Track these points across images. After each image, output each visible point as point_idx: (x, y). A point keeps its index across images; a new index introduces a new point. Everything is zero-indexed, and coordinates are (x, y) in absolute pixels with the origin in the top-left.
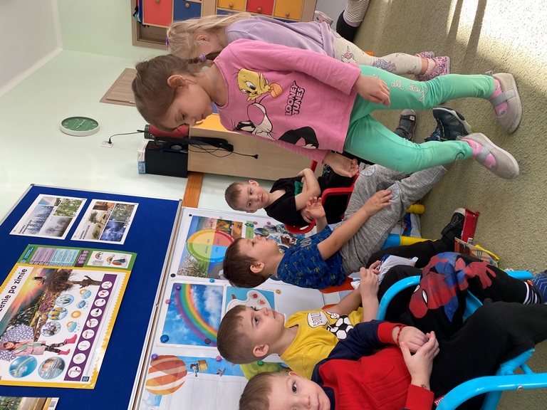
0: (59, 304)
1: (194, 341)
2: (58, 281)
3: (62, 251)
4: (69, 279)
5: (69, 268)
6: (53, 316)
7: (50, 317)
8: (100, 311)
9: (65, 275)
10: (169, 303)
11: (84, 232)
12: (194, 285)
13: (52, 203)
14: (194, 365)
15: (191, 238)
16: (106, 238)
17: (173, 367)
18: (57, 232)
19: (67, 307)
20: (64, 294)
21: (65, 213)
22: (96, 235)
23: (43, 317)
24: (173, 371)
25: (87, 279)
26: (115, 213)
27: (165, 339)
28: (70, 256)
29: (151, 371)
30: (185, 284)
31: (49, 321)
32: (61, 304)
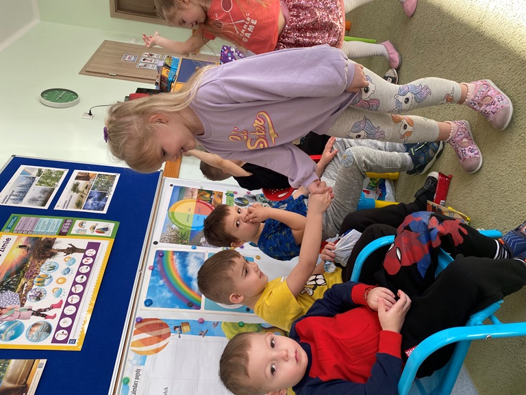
0: (44, 271)
1: (177, 304)
2: (43, 249)
3: (45, 220)
4: (53, 247)
5: (52, 237)
6: (38, 282)
7: (35, 283)
8: (85, 278)
9: (49, 243)
10: (153, 269)
11: (67, 201)
12: (176, 252)
13: (34, 174)
14: (178, 327)
15: (172, 207)
16: (89, 207)
17: (158, 329)
18: (39, 202)
19: (52, 273)
20: (48, 261)
21: (47, 183)
22: (79, 205)
23: (29, 283)
24: (157, 333)
25: (70, 247)
26: (97, 183)
27: (149, 303)
28: (54, 224)
29: (136, 333)
30: (167, 251)
31: (34, 287)
32: (46, 272)
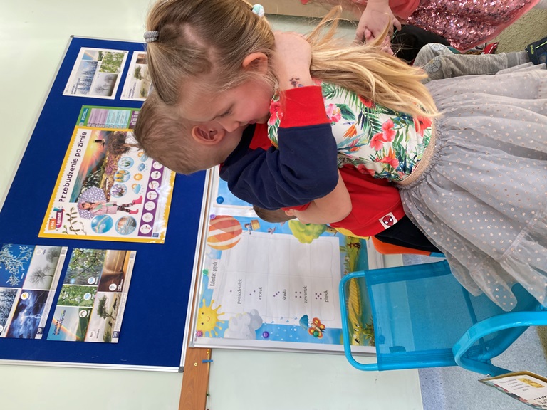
0: (121, 167)
2: (117, 144)
3: (114, 112)
4: (126, 142)
5: (124, 130)
6: (118, 178)
7: (116, 179)
8: (159, 173)
9: (122, 137)
11: (131, 90)
13: (96, 58)
14: (248, 224)
17: (230, 226)
18: (106, 92)
19: (129, 169)
20: (124, 156)
21: (110, 69)
23: (110, 180)
24: (230, 229)
28: (123, 116)
29: (211, 229)
31: (115, 183)
32: (123, 167)
